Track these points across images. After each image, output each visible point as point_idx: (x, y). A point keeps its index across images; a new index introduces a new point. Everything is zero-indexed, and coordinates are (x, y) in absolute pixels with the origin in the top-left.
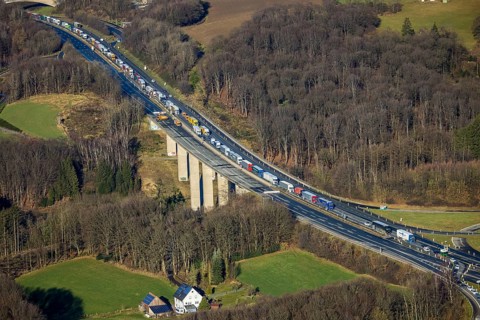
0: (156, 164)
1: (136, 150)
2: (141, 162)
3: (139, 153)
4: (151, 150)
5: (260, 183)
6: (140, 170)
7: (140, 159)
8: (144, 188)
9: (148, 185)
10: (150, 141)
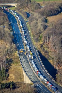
0: (16, 69)
1: (11, 63)
2: (11, 68)
3: (12, 64)
4: (16, 63)
5: (38, 79)
6: (10, 71)
7: (11, 66)
8: (10, 77)
9: (11, 76)
10: (16, 60)
